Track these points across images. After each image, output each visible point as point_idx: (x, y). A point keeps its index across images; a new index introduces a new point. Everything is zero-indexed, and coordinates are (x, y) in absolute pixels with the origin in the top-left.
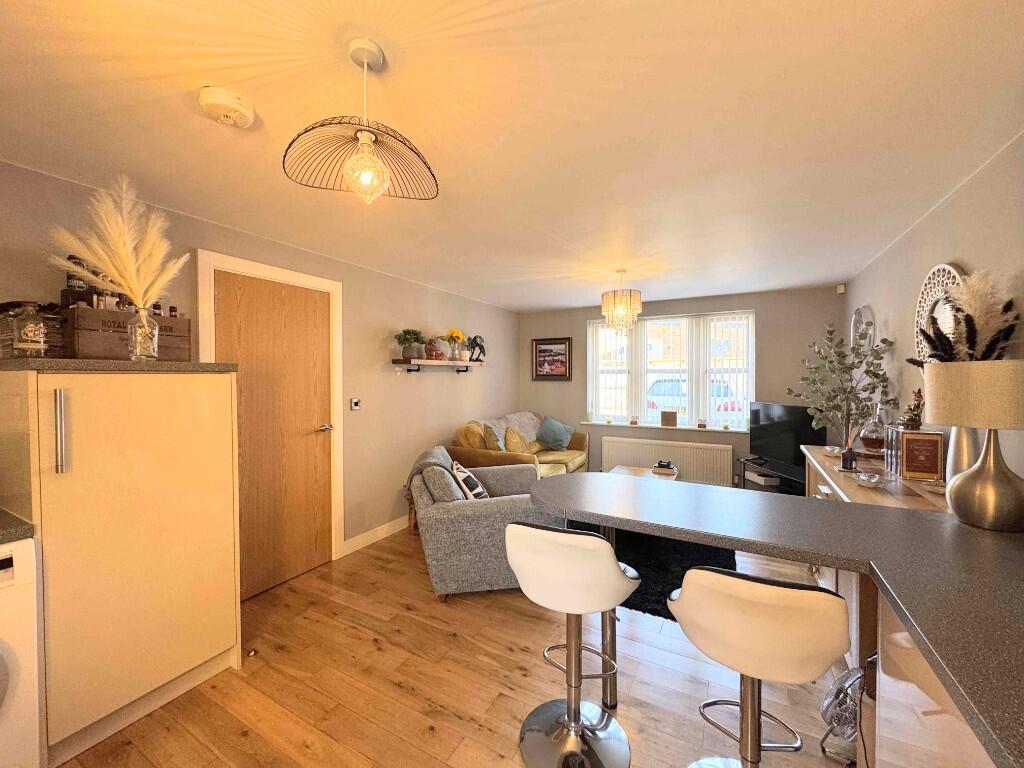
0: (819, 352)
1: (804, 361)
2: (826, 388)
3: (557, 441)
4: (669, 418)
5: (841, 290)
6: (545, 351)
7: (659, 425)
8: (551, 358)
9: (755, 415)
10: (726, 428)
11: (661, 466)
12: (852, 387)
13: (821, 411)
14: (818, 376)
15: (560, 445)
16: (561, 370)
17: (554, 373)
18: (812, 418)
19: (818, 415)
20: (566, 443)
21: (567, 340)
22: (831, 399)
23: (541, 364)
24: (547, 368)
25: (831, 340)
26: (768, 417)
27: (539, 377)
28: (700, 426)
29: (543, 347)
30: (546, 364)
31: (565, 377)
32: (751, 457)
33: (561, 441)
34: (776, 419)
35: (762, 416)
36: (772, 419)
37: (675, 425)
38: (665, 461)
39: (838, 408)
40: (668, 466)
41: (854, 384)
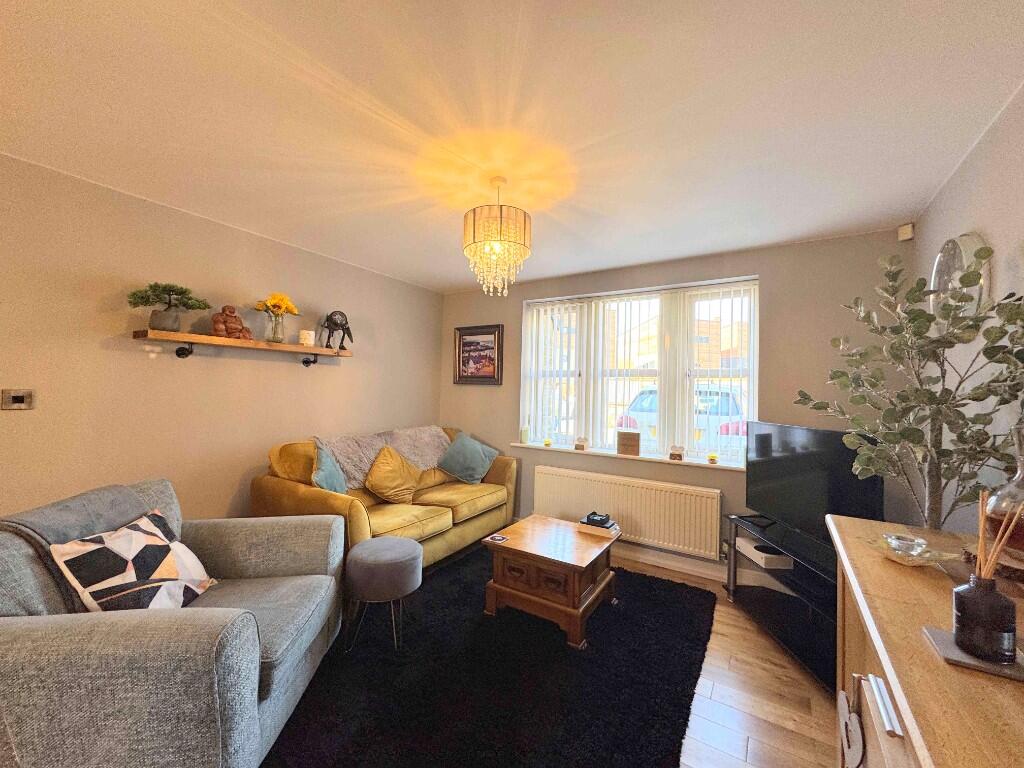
0: (868, 318)
1: (835, 342)
2: (885, 395)
3: (467, 469)
4: (629, 442)
5: (906, 233)
6: (470, 344)
7: (614, 452)
8: (476, 354)
9: (764, 442)
10: (712, 461)
11: (591, 522)
12: (946, 391)
13: (873, 442)
14: (865, 371)
15: (471, 476)
16: (488, 370)
17: (481, 373)
18: (853, 454)
19: (865, 450)
20: (481, 472)
21: (497, 329)
22: (893, 415)
23: (465, 363)
24: (472, 367)
25: (894, 292)
26: (786, 445)
27: (462, 380)
28: (673, 456)
29: (469, 339)
30: (471, 362)
31: (494, 380)
32: (750, 512)
33: (473, 469)
34: (799, 450)
35: (775, 443)
36: (794, 449)
37: (637, 453)
38: (602, 512)
39: (913, 436)
40: (602, 523)
41: (951, 382)
